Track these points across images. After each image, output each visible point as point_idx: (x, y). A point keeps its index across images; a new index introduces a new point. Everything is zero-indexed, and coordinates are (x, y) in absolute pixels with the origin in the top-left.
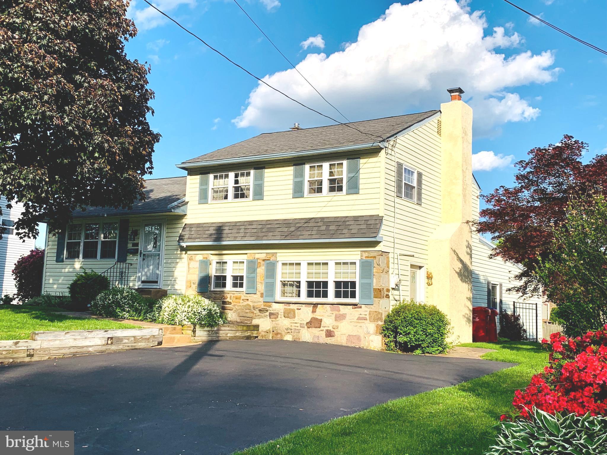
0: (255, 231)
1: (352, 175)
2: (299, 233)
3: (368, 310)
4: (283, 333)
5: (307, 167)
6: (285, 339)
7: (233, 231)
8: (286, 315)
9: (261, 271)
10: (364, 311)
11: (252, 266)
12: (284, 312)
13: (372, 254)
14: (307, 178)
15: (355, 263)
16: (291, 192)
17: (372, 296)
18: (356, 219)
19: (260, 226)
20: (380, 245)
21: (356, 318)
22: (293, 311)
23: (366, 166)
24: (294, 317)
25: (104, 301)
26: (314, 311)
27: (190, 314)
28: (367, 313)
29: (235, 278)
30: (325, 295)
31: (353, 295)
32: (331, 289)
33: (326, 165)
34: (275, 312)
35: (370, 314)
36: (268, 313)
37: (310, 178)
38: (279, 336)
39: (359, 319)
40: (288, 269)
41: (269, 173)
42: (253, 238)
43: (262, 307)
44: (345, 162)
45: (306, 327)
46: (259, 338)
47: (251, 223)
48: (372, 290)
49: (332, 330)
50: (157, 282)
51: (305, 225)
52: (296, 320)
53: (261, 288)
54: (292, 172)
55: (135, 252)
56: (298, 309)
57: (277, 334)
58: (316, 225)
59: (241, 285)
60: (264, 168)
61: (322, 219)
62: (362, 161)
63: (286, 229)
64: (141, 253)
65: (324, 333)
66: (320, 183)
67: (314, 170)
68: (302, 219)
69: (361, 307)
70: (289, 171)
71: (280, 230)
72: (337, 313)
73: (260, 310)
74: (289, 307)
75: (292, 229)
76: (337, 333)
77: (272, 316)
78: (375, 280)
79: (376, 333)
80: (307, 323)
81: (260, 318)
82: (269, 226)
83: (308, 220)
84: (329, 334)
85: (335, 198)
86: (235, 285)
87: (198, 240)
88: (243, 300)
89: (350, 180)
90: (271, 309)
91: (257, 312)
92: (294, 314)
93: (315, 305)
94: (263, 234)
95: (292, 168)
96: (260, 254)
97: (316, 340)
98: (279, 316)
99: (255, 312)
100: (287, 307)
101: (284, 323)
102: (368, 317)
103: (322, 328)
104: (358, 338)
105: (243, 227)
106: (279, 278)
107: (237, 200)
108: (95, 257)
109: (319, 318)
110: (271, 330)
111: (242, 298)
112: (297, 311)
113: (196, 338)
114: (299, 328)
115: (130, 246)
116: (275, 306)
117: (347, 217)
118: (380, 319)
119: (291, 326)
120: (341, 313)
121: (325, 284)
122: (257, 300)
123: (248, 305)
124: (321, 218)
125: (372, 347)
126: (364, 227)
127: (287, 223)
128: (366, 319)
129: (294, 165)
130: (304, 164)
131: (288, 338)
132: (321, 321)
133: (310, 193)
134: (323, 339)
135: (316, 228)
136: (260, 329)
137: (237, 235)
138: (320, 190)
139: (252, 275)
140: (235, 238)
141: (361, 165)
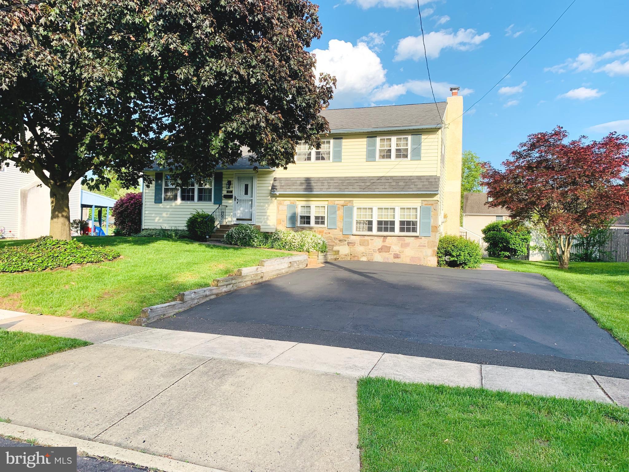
0: (337, 184)
1: (415, 147)
2: (374, 187)
3: (427, 240)
4: (360, 256)
5: (378, 139)
6: (361, 260)
7: (318, 184)
8: (362, 244)
9: (340, 213)
10: (424, 241)
11: (332, 210)
12: (360, 242)
13: (430, 203)
14: (378, 147)
15: (416, 209)
16: (365, 157)
17: (431, 231)
18: (419, 178)
19: (341, 181)
20: (437, 196)
21: (418, 245)
22: (368, 241)
23: (426, 140)
24: (368, 245)
25: (239, 235)
26: (384, 241)
27: (313, 244)
28: (426, 242)
29: (317, 218)
30: (393, 230)
31: (414, 230)
32: (397, 226)
33: (394, 139)
34: (352, 241)
35: (428, 243)
36: (346, 243)
37: (380, 147)
38: (356, 258)
39: (420, 246)
40: (363, 212)
41: (346, 143)
42: (336, 190)
43: (342, 238)
44: (410, 137)
45: (378, 252)
46: (339, 259)
47: (332, 179)
48: (430, 227)
49: (399, 253)
50: (251, 220)
51: (378, 181)
52: (370, 247)
53: (340, 224)
54: (365, 143)
55: (229, 197)
56: (371, 240)
57: (355, 256)
58: (387, 181)
59: (323, 223)
60: (342, 138)
61: (391, 177)
62: (423, 137)
63: (363, 184)
64: (235, 198)
65: (392, 256)
66: (390, 151)
67: (384, 142)
68: (374, 177)
69: (421, 238)
70: (363, 142)
71: (357, 184)
72: (403, 242)
73: (340, 241)
74: (364, 239)
75: (368, 184)
76: (402, 256)
77: (350, 245)
78: (432, 220)
79: (432, 256)
80: (379, 249)
81: (340, 246)
82: (348, 181)
83: (380, 178)
84: (397, 256)
85: (401, 163)
86: (317, 223)
87: (289, 190)
88: (325, 233)
89: (413, 150)
90: (349, 239)
91: (337, 241)
92: (368, 243)
93: (385, 237)
94: (344, 187)
95: (366, 139)
96: (340, 201)
97: (387, 261)
98: (356, 244)
99: (336, 242)
100: (362, 238)
101: (360, 249)
102: (426, 245)
103: (390, 253)
104: (419, 259)
105: (326, 181)
106: (355, 218)
107: (318, 161)
108: (193, 199)
109: (388, 245)
110: (349, 254)
111: (325, 232)
112: (370, 241)
113: (319, 261)
114: (372, 252)
115: (224, 192)
116: (352, 238)
117: (411, 176)
118: (434, 246)
119: (366, 251)
120: (406, 242)
121: (393, 223)
122: (337, 233)
123: (330, 236)
124: (389, 176)
125: (430, 264)
126: (427, 183)
127: (362, 180)
128: (426, 246)
129: (368, 137)
130: (376, 137)
131: (364, 259)
132: (390, 247)
133: (380, 158)
134: (391, 260)
135: (388, 184)
136: (340, 253)
137: (322, 187)
138: (389, 157)
139: (333, 216)
140: (321, 190)
141: (422, 140)
